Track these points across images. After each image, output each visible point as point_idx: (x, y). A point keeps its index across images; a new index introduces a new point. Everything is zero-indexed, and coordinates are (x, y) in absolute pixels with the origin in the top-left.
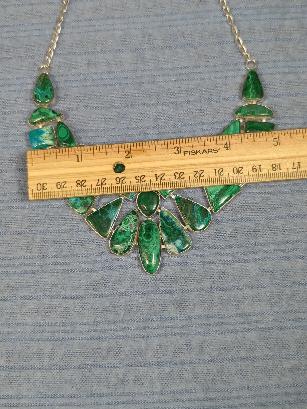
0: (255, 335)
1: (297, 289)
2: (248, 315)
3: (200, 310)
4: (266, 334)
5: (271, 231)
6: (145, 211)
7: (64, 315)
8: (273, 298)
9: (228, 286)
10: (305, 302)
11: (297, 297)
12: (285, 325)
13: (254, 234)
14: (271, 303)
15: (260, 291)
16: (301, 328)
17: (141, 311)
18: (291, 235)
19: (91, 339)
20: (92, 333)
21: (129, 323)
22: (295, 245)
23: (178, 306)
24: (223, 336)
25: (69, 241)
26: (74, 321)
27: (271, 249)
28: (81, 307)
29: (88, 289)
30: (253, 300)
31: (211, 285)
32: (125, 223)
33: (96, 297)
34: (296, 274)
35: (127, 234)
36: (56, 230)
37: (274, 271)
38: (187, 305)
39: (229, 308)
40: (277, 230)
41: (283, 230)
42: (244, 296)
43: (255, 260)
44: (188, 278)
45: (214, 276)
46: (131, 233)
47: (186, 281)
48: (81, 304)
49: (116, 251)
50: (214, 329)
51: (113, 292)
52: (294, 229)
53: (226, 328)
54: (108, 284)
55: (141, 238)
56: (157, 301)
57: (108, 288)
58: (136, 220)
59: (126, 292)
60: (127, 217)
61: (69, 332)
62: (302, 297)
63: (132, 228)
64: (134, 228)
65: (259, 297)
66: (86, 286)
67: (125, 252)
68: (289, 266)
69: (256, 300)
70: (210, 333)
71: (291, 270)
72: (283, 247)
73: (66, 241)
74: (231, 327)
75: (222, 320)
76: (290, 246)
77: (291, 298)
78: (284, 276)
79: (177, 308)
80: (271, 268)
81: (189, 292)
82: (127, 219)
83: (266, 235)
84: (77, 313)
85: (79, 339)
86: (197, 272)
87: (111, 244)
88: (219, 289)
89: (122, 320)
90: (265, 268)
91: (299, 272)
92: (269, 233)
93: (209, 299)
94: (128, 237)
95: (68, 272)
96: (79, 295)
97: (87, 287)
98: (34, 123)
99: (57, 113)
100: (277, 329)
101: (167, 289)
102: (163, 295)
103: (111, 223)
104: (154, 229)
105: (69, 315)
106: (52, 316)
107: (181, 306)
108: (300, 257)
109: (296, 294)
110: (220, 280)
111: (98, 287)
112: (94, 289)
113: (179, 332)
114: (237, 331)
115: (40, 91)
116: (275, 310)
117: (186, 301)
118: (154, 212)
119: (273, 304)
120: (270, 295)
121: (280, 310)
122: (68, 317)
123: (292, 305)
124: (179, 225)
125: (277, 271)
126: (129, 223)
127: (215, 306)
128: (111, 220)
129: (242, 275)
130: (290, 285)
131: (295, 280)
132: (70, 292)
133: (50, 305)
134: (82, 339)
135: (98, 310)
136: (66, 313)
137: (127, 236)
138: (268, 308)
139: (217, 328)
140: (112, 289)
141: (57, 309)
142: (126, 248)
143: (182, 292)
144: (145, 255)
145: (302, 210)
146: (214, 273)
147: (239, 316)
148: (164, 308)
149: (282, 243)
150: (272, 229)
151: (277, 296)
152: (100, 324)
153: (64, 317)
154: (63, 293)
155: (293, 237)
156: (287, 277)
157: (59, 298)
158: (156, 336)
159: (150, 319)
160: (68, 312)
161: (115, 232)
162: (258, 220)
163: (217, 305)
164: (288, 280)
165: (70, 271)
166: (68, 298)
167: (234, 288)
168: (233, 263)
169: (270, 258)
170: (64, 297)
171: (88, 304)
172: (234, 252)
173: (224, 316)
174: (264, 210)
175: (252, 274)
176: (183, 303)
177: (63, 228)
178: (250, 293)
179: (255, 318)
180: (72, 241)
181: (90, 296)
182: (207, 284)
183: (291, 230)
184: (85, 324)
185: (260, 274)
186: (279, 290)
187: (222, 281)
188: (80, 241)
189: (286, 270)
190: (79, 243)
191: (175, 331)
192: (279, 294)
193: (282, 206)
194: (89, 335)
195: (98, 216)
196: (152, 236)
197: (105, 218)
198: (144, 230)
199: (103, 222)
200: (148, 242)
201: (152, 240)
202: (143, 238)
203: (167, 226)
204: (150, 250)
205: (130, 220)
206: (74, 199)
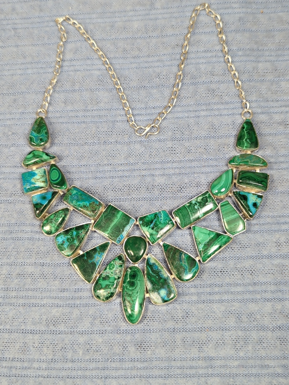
0: (218, 381)
1: (264, 334)
2: (211, 359)
3: (161, 352)
4: (230, 381)
5: (239, 271)
6: (131, 257)
7: (22, 351)
8: (239, 343)
9: (192, 327)
10: (273, 348)
11: (264, 343)
12: (250, 372)
13: (221, 274)
14: (236, 348)
15: (225, 334)
16: (268, 376)
17: (100, 351)
18: (260, 277)
19: (47, 377)
20: (49, 371)
21: (88, 363)
22: (264, 287)
23: (139, 347)
24: (185, 380)
25: (33, 275)
26: (31, 357)
27: (238, 290)
28: (40, 343)
29: (48, 325)
30: (217, 343)
31: (174, 326)
32: (110, 269)
33: (56, 334)
34: (264, 317)
35: (111, 280)
36: (22, 262)
37: (241, 314)
38: (148, 346)
39: (192, 350)
40: (245, 271)
41: (251, 270)
42: (208, 338)
43: (221, 301)
44: (151, 317)
45: (178, 316)
46: (115, 279)
47: (148, 320)
48: (40, 340)
49: (98, 297)
50: (176, 373)
51: (73, 330)
52: (263, 270)
53: (188, 372)
54: (68, 321)
55: (125, 285)
56: (117, 341)
57: (68, 325)
58: (121, 266)
59: (87, 331)
60: (112, 262)
61: (26, 369)
62: (270, 343)
63: (116, 274)
64: (118, 275)
65: (224, 341)
66: (46, 321)
67: (107, 298)
68: (256, 309)
69: (220, 343)
70: (171, 377)
71: (259, 313)
72: (251, 288)
73: (30, 275)
74: (193, 371)
75: (184, 364)
76: (258, 288)
77: (258, 343)
78: (251, 320)
79: (138, 349)
80: (237, 310)
81: (151, 332)
82: (112, 265)
83: (233, 275)
84: (36, 349)
85: (36, 377)
86: (160, 311)
87: (94, 290)
88: (183, 330)
89: (81, 359)
90: (231, 310)
91: (267, 316)
92: (236, 274)
93: (171, 340)
94: (111, 284)
95: (30, 306)
96: (39, 331)
97: (47, 323)
98: (27, 165)
99: (51, 155)
100: (242, 376)
101: (129, 329)
102: (124, 335)
103: (96, 268)
104: (139, 277)
105: (28, 351)
106: (11, 351)
107: (142, 346)
108: (268, 300)
109: (264, 339)
110: (184, 320)
111: (58, 323)
112: (54, 325)
113: (139, 374)
114: (200, 376)
115: (35, 134)
116: (240, 355)
117: (148, 342)
118: (141, 259)
119: (238, 348)
120: (236, 339)
121: (245, 355)
122: (26, 353)
123: (258, 351)
124: (165, 273)
125: (244, 314)
126: (114, 269)
127: (177, 348)
128: (96, 265)
129: (207, 316)
130: (257, 330)
131: (263, 324)
132: (30, 326)
133: (9, 339)
134: (38, 377)
135: (57, 348)
136: (24, 349)
137: (110, 282)
138: (233, 352)
139: (179, 371)
140: (72, 327)
141: (16, 344)
142: (109, 295)
143: (144, 332)
144: (127, 304)
145: (272, 250)
146: (178, 313)
147: (202, 360)
148: (124, 348)
149: (249, 284)
150: (240, 269)
151: (243, 340)
152: (58, 362)
153: (23, 352)
154: (23, 327)
155: (262, 279)
156: (254, 321)
157: (19, 332)
158: (115, 378)
159: (109, 360)
160: (26, 348)
161: (100, 277)
162: (226, 260)
163: (180, 347)
164: (255, 323)
165: (31, 306)
166: (28, 332)
167: (198, 329)
168: (198, 303)
169: (237, 299)
170: (24, 332)
171: (47, 340)
172: (199, 291)
173: (186, 359)
174: (233, 250)
175: (217, 316)
176: (144, 343)
177: (28, 261)
178: (215, 335)
179: (218, 363)
180: (35, 275)
181: (50, 332)
182: (170, 325)
183: (260, 271)
184: (43, 361)
185: (225, 316)
186: (245, 334)
187: (186, 322)
188: (44, 275)
189: (253, 313)
190: (43, 277)
191: (134, 373)
192: (245, 338)
193: (251, 245)
194: (45, 373)
195: (83, 260)
196: (136, 283)
197: (90, 261)
198: (128, 277)
199: (88, 266)
200: (131, 290)
201: (135, 288)
202: (127, 285)
203: (153, 274)
204: (133, 299)
205: (115, 265)
206: (61, 241)
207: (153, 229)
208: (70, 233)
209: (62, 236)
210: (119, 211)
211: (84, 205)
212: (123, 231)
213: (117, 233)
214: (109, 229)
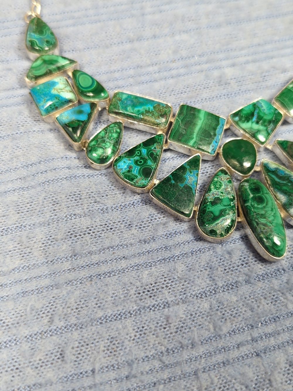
6: (239, 167)
32: (216, 188)
35: (226, 202)
46: (231, 200)
58: (230, 182)
60: (216, 179)
63: (229, 193)
64: (232, 193)
82: (217, 182)
94: (227, 207)
126: (223, 187)
128: (191, 188)
137: (225, 206)
161: (204, 204)
195: (171, 185)
196: (265, 198)
197: (181, 185)
198: (249, 192)
199: (181, 192)
200: (262, 209)
201: (267, 204)
202: (253, 203)
203: (281, 182)
204: (270, 219)
205: (221, 182)
206: (126, 167)
207: (257, 123)
208: (137, 152)
209: (125, 159)
210: (199, 111)
211: (146, 110)
212: (215, 135)
213: (207, 139)
214: (195, 136)
